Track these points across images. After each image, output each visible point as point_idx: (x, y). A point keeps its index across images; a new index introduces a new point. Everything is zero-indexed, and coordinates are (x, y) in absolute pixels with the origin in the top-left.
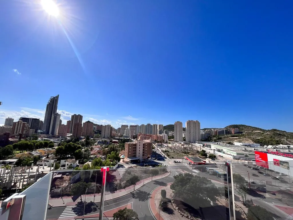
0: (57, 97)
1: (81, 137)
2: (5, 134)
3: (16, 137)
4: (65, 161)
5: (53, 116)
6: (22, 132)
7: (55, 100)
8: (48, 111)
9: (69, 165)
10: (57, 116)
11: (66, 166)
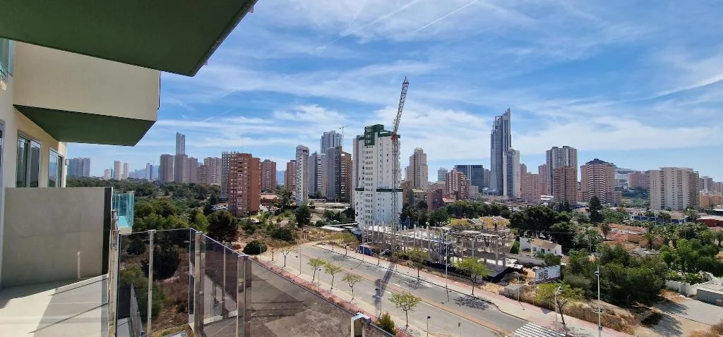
0: (507, 114)
1: (578, 203)
2: (437, 191)
3: (451, 196)
4: (529, 241)
5: (505, 157)
6: (460, 188)
7: (504, 121)
8: (495, 146)
9: (537, 250)
10: (512, 154)
11: (532, 252)
